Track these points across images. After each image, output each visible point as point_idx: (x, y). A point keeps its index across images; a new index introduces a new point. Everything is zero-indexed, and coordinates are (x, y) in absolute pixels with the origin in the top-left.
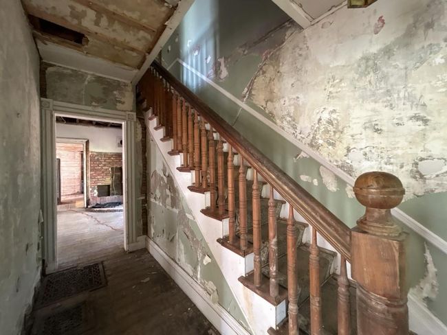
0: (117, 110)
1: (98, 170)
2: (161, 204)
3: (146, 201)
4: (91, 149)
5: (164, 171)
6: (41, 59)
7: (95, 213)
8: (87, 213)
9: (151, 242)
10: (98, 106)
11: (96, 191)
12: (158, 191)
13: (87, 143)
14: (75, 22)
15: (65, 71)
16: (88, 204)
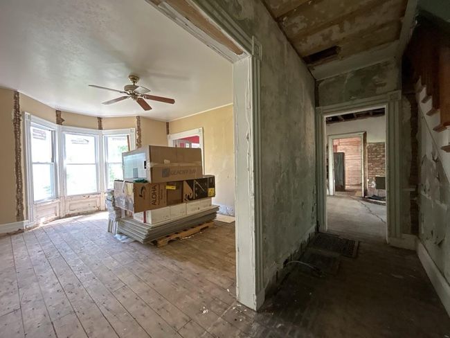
0: (376, 95)
1: (375, 161)
2: (430, 198)
3: (416, 194)
4: (369, 140)
5: (433, 155)
6: (315, 80)
7: (369, 204)
8: (363, 202)
9: (420, 245)
10: (355, 99)
11: (373, 182)
12: (427, 182)
13: (365, 135)
14: (327, 41)
15: (330, 80)
16: (365, 194)
